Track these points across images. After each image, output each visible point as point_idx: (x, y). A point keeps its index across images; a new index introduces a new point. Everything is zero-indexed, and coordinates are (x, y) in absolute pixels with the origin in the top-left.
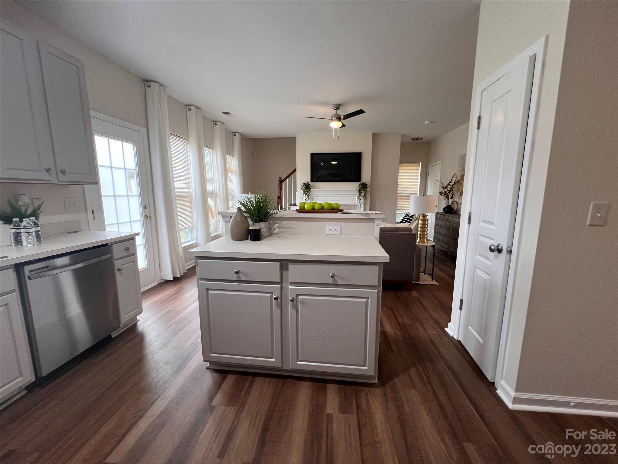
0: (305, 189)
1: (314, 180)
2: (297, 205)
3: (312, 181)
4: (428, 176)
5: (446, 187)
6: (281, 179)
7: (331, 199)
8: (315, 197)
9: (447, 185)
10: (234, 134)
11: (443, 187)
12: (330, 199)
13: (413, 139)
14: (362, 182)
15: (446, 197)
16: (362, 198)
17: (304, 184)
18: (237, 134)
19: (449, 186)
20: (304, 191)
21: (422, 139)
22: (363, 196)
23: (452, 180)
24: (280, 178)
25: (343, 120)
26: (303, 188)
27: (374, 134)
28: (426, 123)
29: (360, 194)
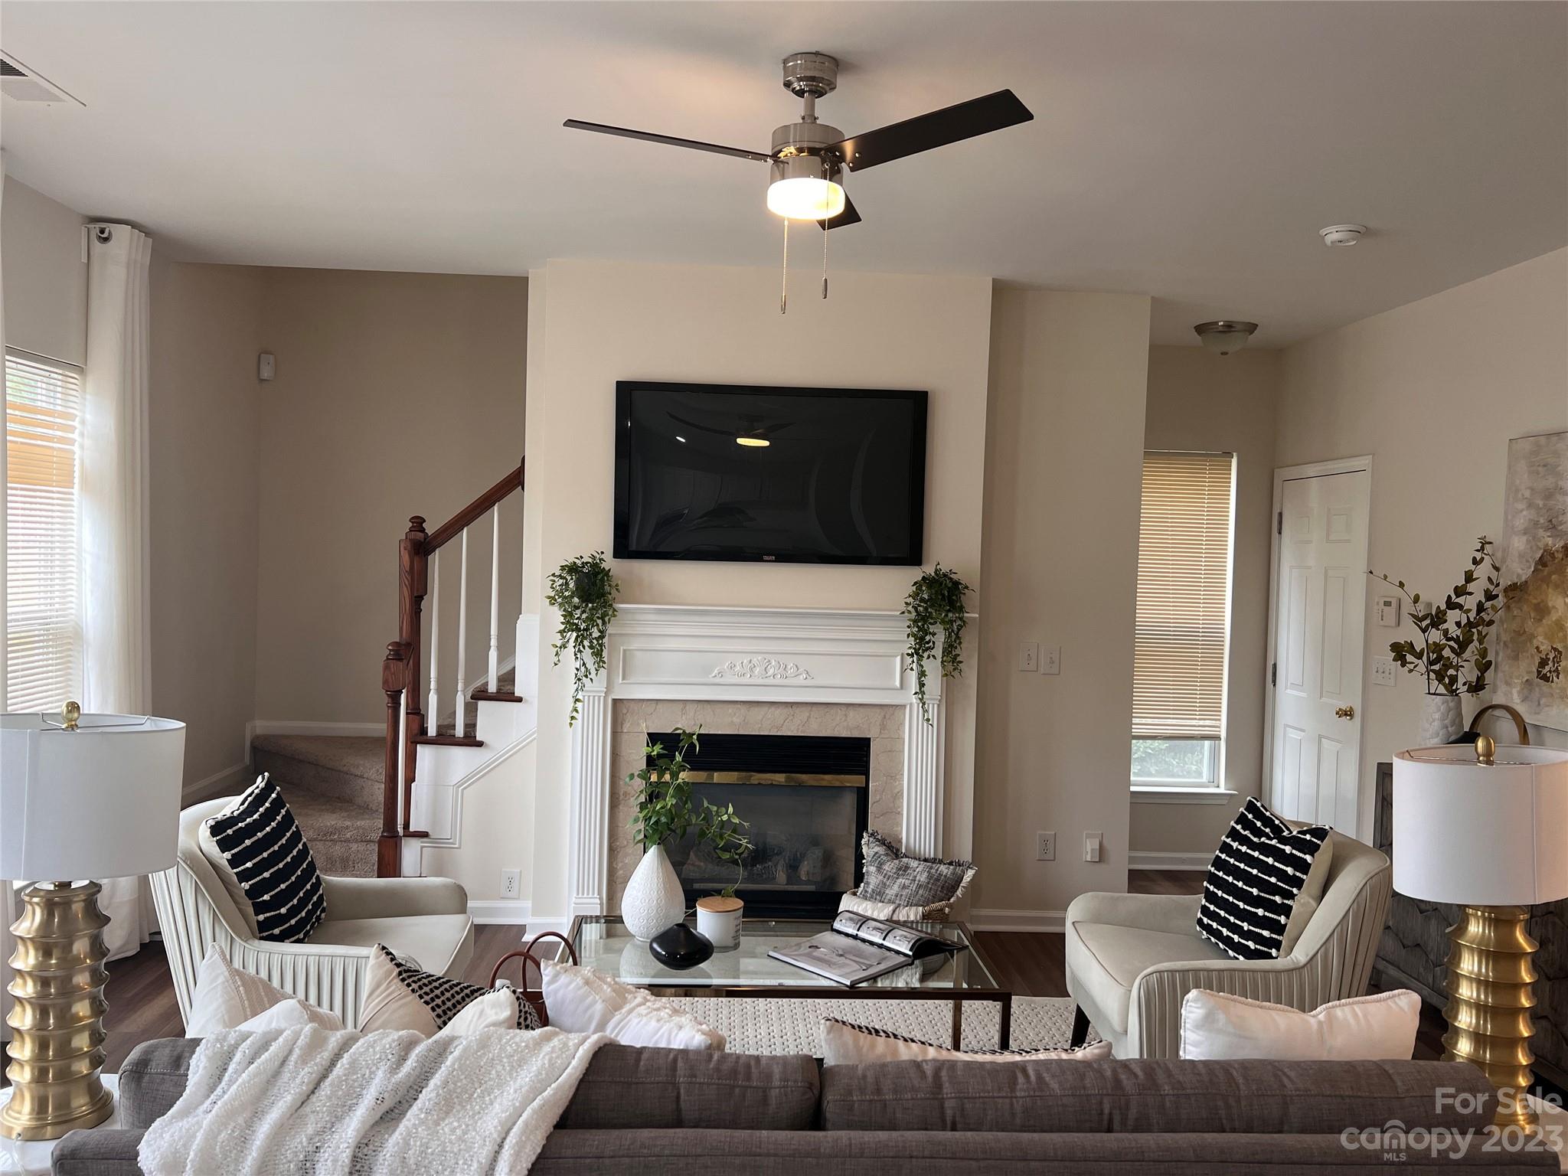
0: (576, 600)
1: (633, 547)
2: (519, 700)
3: (623, 548)
4: (1280, 533)
5: (1437, 620)
6: (423, 530)
7: (738, 668)
8: (638, 654)
9: (1443, 607)
10: (101, 226)
11: (1418, 619)
12: (732, 667)
13: (1200, 329)
14: (929, 569)
15: (1440, 677)
16: (933, 667)
17: (572, 569)
18: (121, 233)
19: (1453, 616)
20: (571, 614)
21: (1252, 328)
22: (938, 651)
23: (1469, 577)
24: (418, 523)
25: (852, 170)
26: (560, 593)
27: (1000, 289)
28: (1335, 236)
29: (921, 646)
